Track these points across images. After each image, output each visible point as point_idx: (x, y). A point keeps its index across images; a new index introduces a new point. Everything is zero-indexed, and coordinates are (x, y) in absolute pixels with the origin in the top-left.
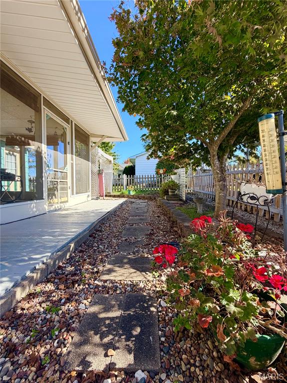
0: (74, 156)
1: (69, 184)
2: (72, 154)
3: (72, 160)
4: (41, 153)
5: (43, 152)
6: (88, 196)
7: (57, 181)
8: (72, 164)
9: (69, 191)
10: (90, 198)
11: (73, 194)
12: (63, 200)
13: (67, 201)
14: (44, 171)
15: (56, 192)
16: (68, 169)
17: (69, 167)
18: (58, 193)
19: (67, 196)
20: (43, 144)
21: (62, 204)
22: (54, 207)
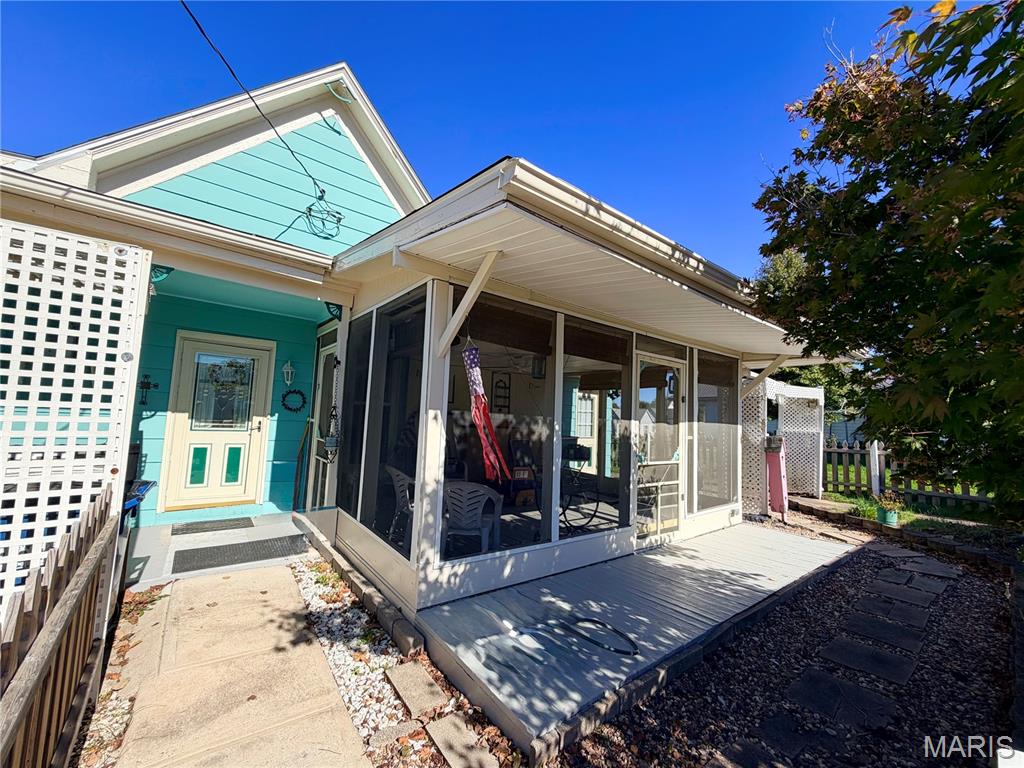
0: (695, 424)
1: (683, 490)
2: (691, 420)
3: (691, 432)
4: (629, 438)
5: (633, 436)
6: (733, 513)
7: (657, 487)
8: (691, 443)
9: (683, 505)
10: (739, 518)
11: (690, 510)
12: (668, 524)
13: (676, 528)
14: (633, 471)
15: (653, 508)
16: (681, 456)
17: (682, 450)
18: (659, 510)
19: (677, 517)
20: (633, 421)
21: (664, 535)
22: (648, 540)
